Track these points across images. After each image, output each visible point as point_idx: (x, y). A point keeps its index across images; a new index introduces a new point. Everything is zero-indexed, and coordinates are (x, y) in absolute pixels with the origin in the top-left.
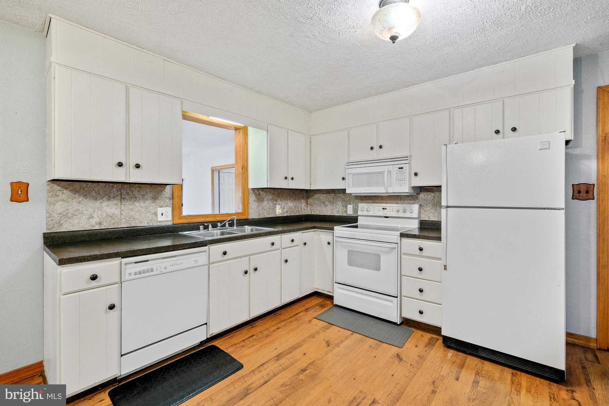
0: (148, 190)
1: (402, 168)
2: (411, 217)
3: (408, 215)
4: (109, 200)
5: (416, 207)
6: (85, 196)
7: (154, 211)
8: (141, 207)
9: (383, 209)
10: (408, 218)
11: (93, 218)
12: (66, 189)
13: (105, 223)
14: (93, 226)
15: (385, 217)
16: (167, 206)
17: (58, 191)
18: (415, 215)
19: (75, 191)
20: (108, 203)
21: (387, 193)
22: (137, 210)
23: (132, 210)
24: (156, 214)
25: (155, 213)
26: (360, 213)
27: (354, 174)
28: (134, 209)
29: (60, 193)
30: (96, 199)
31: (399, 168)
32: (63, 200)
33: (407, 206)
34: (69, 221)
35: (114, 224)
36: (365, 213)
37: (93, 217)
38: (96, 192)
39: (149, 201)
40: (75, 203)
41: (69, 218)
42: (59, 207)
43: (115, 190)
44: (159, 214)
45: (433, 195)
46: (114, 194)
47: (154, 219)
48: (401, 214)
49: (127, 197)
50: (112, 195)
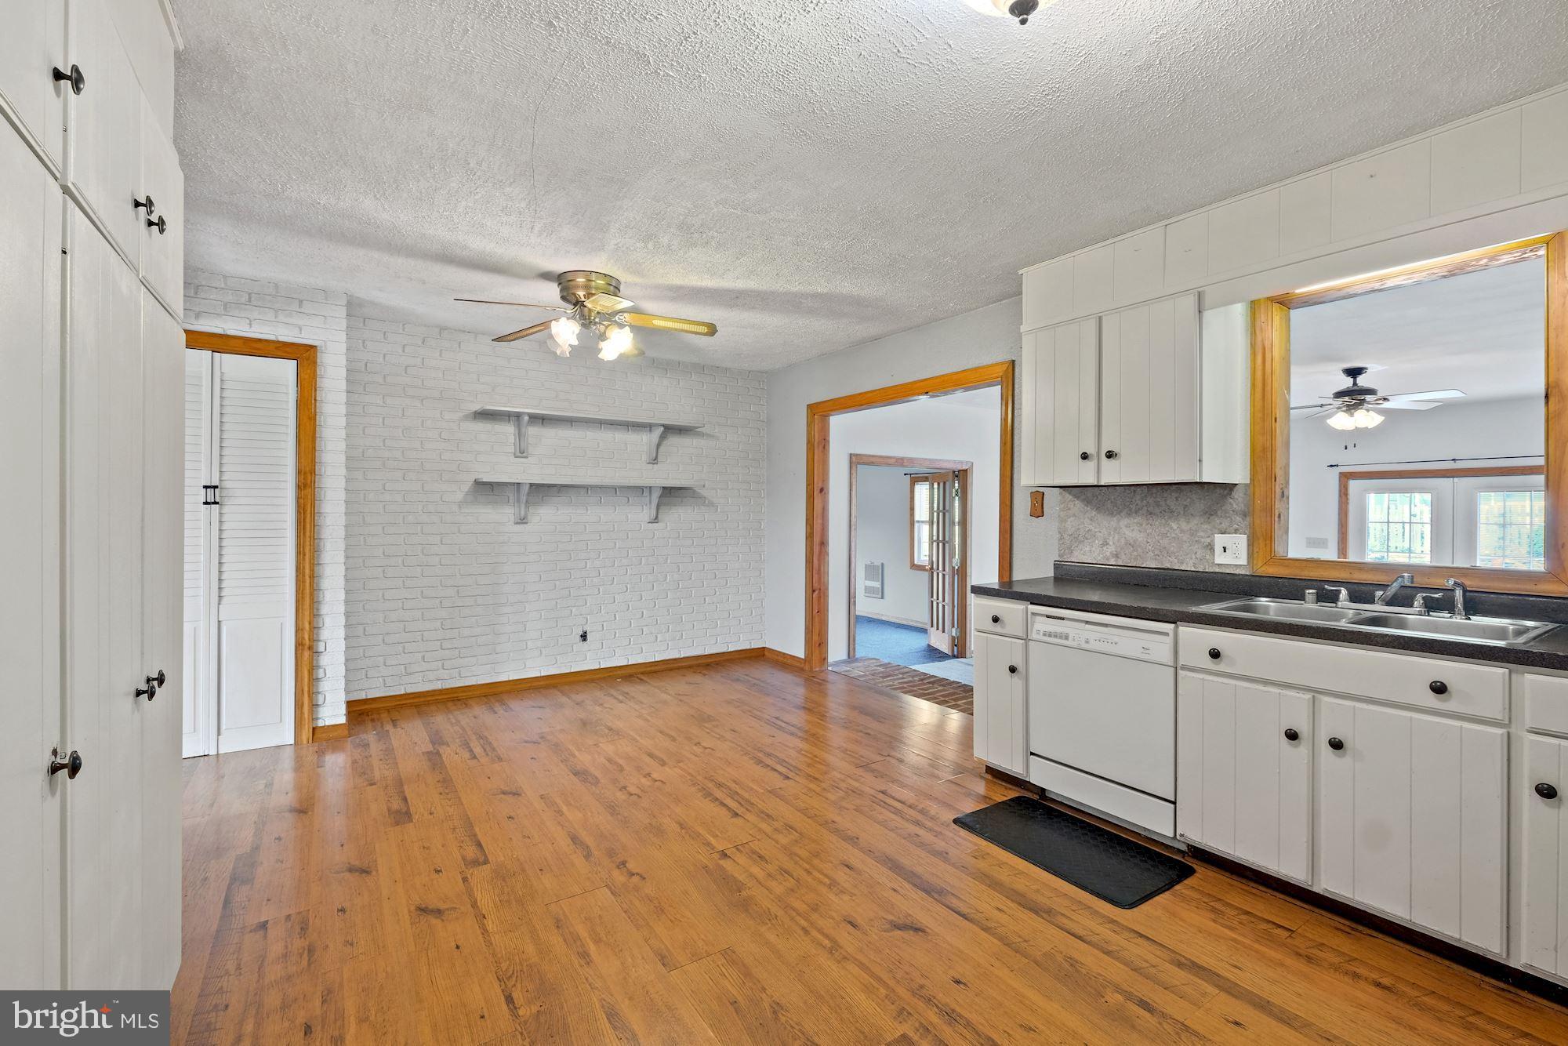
0: (1194, 497)
4: (1129, 515)
6: (1098, 509)
7: (1208, 540)
8: (1182, 531)
11: (1108, 546)
12: (1078, 498)
13: (1123, 557)
14: (1108, 559)
16: (1236, 531)
17: (1069, 501)
19: (1088, 502)
20: (1129, 521)
22: (1173, 535)
23: (1164, 535)
24: (1211, 547)
25: (1210, 544)
28: (1169, 535)
29: (1071, 505)
30: (1112, 514)
32: (1074, 515)
34: (1081, 546)
35: (1136, 559)
37: (1107, 544)
38: (1112, 502)
39: (1198, 518)
40: (1086, 519)
41: (1080, 542)
42: (1071, 524)
43: (1138, 497)
44: (1218, 549)
46: (1137, 505)
47: (1208, 557)
49: (1157, 511)
50: (1133, 507)
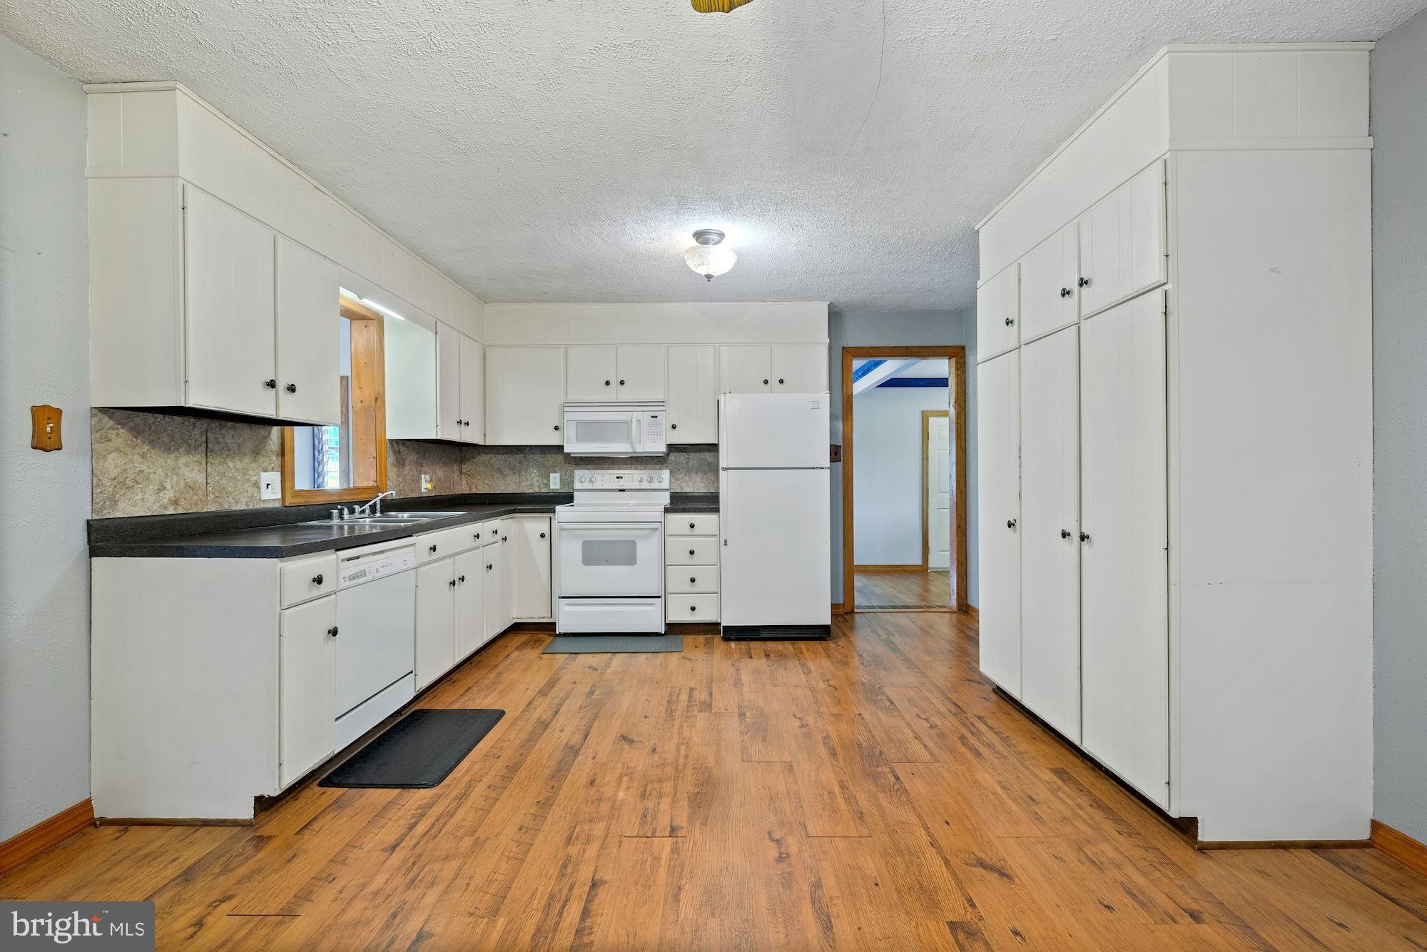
0: (246, 435)
1: (656, 417)
2: (660, 488)
3: (655, 485)
4: (188, 452)
5: (666, 474)
6: (152, 443)
7: (255, 478)
8: (237, 470)
9: (617, 478)
10: (655, 490)
11: (165, 491)
12: (123, 425)
13: (183, 502)
14: (166, 508)
15: (620, 490)
16: (273, 470)
17: (110, 429)
18: (666, 485)
19: (136, 432)
20: (188, 459)
21: (635, 452)
22: (231, 475)
23: (223, 475)
24: (257, 485)
25: (256, 483)
26: (577, 485)
27: (579, 422)
28: (226, 474)
29: (112, 435)
30: (168, 450)
31: (652, 417)
32: (118, 450)
33: (653, 473)
34: (129, 495)
35: (196, 504)
36: (587, 486)
37: (165, 488)
38: (168, 435)
39: (248, 457)
40: (136, 456)
41: (129, 488)
42: (113, 464)
43: (197, 432)
44: (263, 486)
45: (687, 456)
46: (196, 440)
47: (255, 495)
48: (645, 485)
49: (216, 448)
50: (192, 442)
